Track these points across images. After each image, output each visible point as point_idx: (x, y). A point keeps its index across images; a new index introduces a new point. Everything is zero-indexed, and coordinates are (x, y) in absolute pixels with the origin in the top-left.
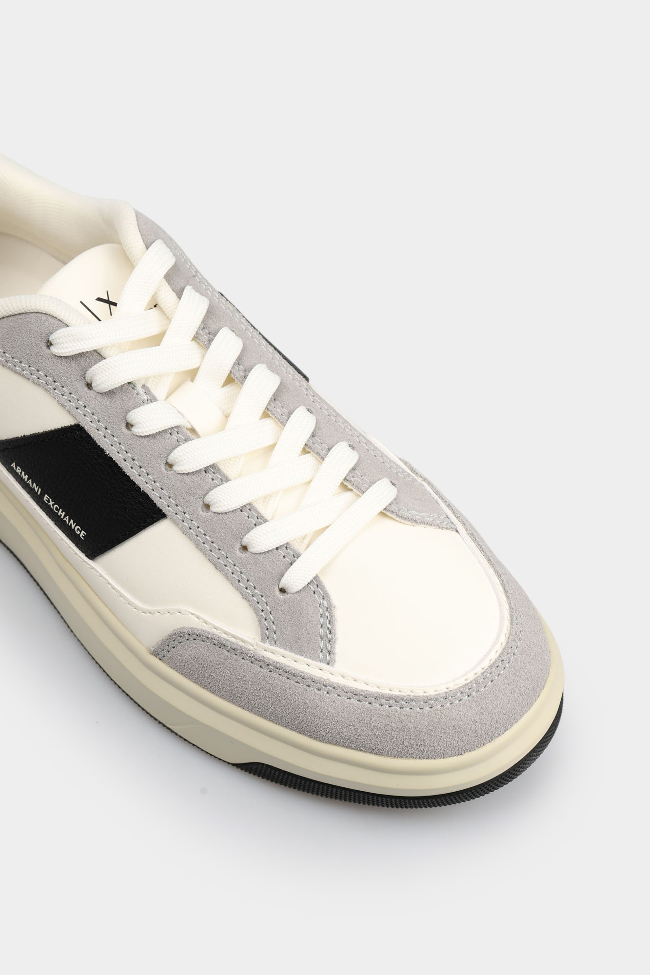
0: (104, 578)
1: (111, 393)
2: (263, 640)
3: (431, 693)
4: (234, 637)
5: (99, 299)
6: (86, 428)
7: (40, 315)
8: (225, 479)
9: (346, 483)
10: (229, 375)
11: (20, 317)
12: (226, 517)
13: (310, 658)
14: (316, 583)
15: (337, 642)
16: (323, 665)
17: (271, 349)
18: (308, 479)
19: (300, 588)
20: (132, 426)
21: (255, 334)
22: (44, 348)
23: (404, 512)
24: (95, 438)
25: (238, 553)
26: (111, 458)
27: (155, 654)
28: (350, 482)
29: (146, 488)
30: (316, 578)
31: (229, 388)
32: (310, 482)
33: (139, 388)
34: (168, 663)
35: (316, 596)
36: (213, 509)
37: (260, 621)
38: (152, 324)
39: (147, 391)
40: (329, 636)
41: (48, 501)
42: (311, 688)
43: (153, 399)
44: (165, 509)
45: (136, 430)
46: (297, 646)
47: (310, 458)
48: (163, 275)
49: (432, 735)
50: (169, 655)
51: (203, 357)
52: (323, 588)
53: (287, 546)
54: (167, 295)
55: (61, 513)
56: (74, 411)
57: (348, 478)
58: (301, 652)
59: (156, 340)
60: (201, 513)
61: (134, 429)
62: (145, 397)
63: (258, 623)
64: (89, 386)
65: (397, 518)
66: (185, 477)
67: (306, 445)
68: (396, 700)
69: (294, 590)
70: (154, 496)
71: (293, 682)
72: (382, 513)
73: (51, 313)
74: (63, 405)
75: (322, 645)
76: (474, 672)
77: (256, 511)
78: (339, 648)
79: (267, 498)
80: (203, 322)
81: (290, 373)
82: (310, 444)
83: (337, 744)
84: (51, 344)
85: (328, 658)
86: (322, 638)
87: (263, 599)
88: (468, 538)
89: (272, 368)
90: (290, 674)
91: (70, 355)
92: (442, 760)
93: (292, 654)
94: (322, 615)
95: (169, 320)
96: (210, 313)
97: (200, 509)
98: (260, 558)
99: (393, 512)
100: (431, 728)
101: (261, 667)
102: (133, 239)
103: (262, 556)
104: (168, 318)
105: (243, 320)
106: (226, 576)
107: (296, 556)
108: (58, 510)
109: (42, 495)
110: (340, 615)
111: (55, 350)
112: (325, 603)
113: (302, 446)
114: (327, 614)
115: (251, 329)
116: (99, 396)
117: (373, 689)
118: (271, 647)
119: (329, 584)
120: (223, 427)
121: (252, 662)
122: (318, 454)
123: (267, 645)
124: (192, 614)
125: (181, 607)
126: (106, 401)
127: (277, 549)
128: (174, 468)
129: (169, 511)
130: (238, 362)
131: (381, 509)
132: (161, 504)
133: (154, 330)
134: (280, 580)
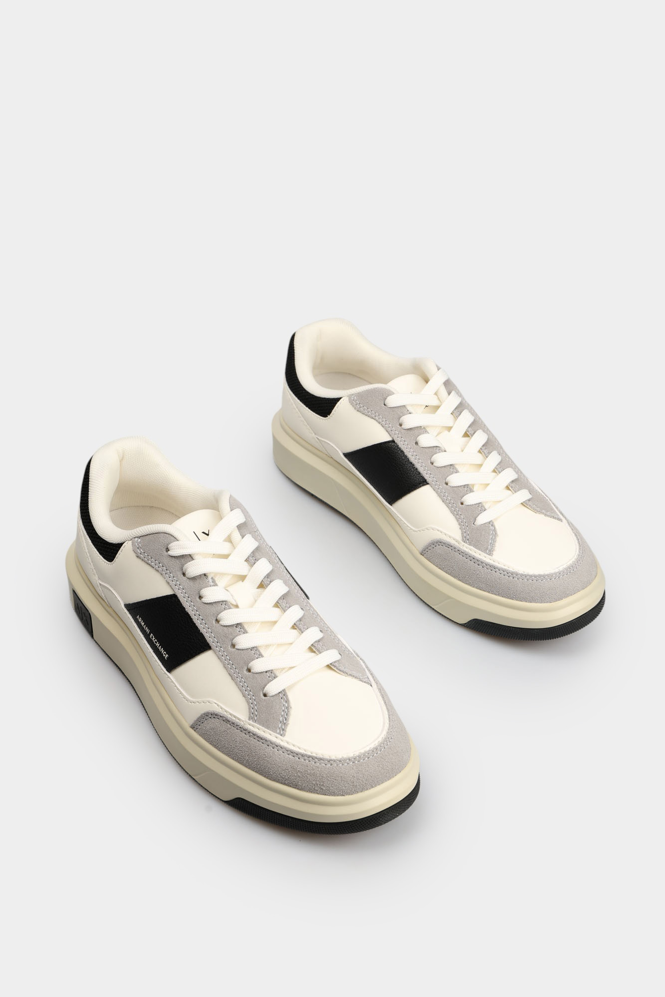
0: (174, 683)
1: (194, 579)
2: (249, 719)
3: (333, 758)
4: (235, 717)
5: (203, 533)
6: (178, 596)
7: (165, 534)
8: (245, 632)
9: (312, 648)
10: (261, 582)
11: (155, 535)
12: (242, 652)
13: (272, 731)
14: (283, 694)
15: (289, 725)
16: (279, 736)
17: (289, 576)
18: (290, 642)
19: (274, 694)
20: (202, 598)
21: (282, 566)
22: (165, 551)
23: (342, 669)
24: (182, 602)
25: (245, 672)
26: (188, 613)
27: (192, 727)
28: (315, 647)
29: (203, 630)
30: (284, 690)
31: (260, 590)
32: (291, 644)
33: (210, 578)
34: (198, 733)
35: (282, 700)
36: (236, 647)
37: (249, 708)
38: (225, 548)
39: (214, 581)
40: (285, 722)
41: (152, 638)
42: (270, 747)
43: (216, 585)
44: (211, 644)
45: (204, 600)
46: (266, 724)
47: (295, 632)
48: (237, 525)
49: (328, 780)
50: (200, 727)
51: (250, 570)
52: (287, 697)
53: (271, 671)
54: (236, 535)
55: (158, 644)
56: (173, 587)
57: (314, 645)
58: (268, 728)
59: (226, 557)
60: (230, 648)
61: (203, 599)
62: (212, 584)
63: (248, 709)
64: (184, 574)
65: (337, 670)
66: (225, 628)
67: (295, 624)
68: (313, 758)
69: (271, 695)
70: (207, 636)
71: (261, 743)
72: (328, 666)
73: (171, 533)
74: (168, 583)
75: (280, 725)
76: (360, 751)
77: (259, 651)
78: (289, 729)
79: (267, 646)
80: (253, 552)
81: (296, 589)
82: (298, 624)
83: (278, 781)
84: (169, 550)
85: (282, 732)
86: (281, 722)
87: (254, 697)
88: (377, 691)
89: (286, 583)
90: (260, 738)
91: (177, 555)
92: (333, 797)
93: (263, 728)
94: (283, 711)
95: (234, 548)
96: (257, 549)
97: (229, 646)
98: (256, 675)
99: (335, 666)
100: (328, 775)
101: (245, 734)
102: (225, 505)
103: (258, 674)
104: (234, 546)
105: (277, 559)
106: (236, 683)
107: (275, 677)
108: (156, 642)
109: (150, 634)
110: (293, 712)
111: (171, 553)
112: (286, 705)
113: (292, 624)
114: (286, 710)
115: (280, 563)
116: (188, 580)
117: (302, 751)
118: (253, 723)
119: (291, 695)
120: (252, 606)
121: (241, 731)
122: (300, 629)
123: (251, 722)
124: (215, 703)
125: (210, 699)
126: (191, 583)
127: (266, 672)
128: (220, 623)
129: (213, 645)
130: (268, 576)
131: (328, 663)
132: (210, 640)
133: (226, 552)
134: (264, 688)
